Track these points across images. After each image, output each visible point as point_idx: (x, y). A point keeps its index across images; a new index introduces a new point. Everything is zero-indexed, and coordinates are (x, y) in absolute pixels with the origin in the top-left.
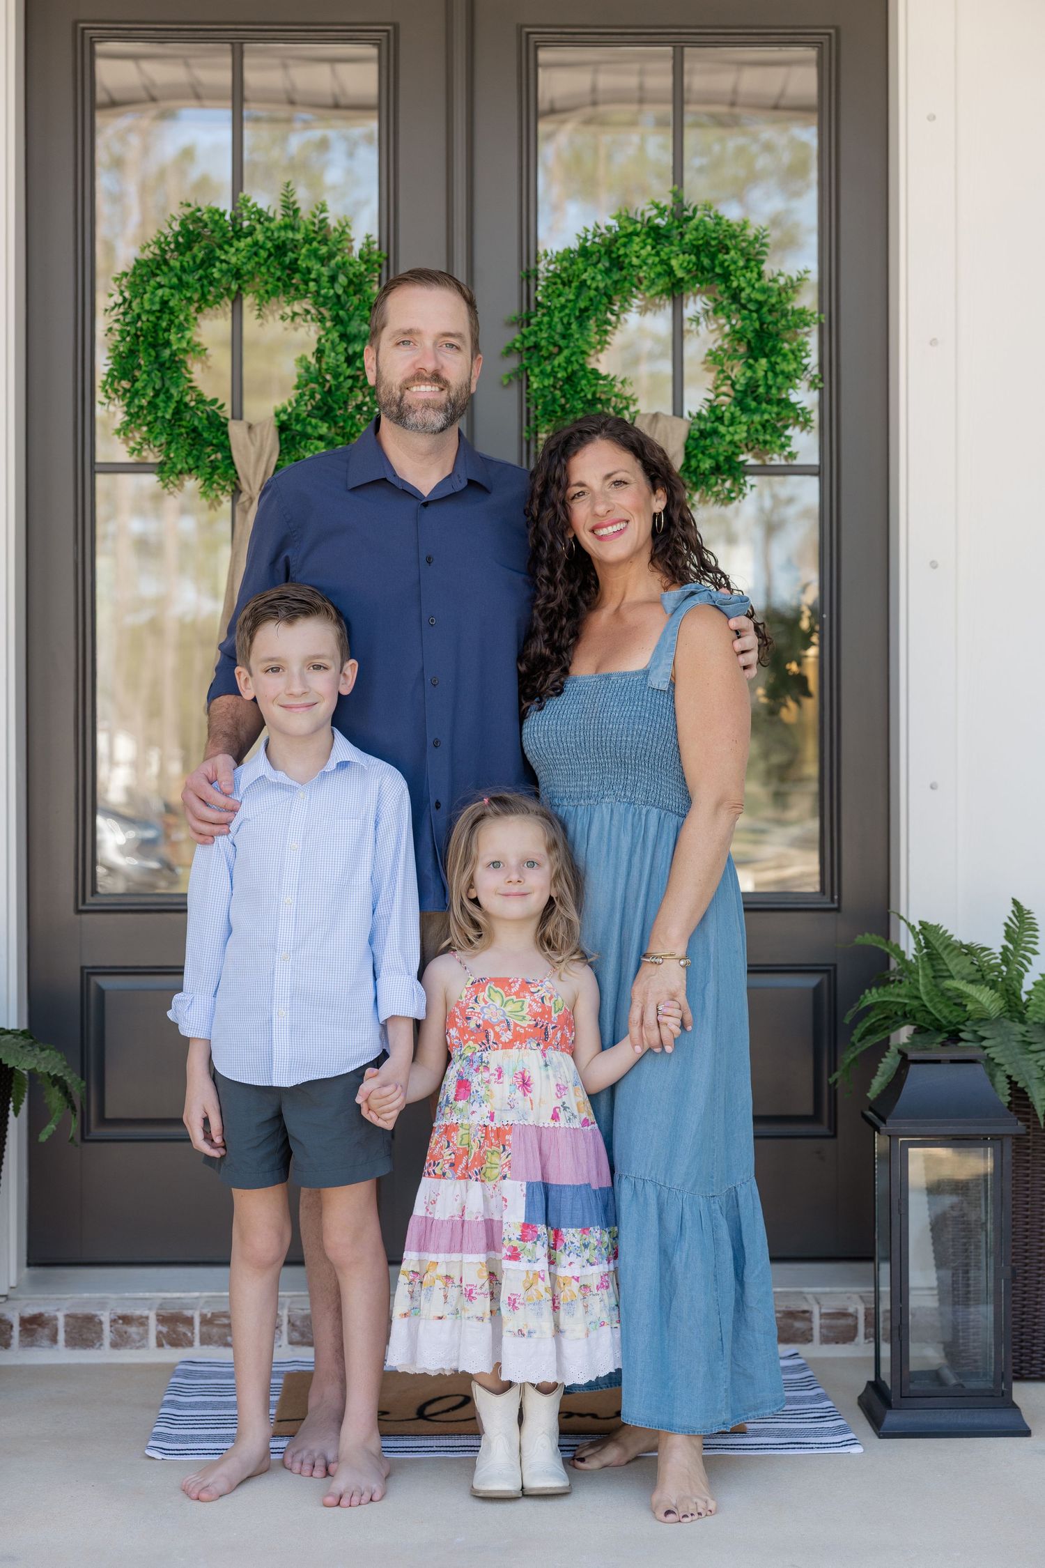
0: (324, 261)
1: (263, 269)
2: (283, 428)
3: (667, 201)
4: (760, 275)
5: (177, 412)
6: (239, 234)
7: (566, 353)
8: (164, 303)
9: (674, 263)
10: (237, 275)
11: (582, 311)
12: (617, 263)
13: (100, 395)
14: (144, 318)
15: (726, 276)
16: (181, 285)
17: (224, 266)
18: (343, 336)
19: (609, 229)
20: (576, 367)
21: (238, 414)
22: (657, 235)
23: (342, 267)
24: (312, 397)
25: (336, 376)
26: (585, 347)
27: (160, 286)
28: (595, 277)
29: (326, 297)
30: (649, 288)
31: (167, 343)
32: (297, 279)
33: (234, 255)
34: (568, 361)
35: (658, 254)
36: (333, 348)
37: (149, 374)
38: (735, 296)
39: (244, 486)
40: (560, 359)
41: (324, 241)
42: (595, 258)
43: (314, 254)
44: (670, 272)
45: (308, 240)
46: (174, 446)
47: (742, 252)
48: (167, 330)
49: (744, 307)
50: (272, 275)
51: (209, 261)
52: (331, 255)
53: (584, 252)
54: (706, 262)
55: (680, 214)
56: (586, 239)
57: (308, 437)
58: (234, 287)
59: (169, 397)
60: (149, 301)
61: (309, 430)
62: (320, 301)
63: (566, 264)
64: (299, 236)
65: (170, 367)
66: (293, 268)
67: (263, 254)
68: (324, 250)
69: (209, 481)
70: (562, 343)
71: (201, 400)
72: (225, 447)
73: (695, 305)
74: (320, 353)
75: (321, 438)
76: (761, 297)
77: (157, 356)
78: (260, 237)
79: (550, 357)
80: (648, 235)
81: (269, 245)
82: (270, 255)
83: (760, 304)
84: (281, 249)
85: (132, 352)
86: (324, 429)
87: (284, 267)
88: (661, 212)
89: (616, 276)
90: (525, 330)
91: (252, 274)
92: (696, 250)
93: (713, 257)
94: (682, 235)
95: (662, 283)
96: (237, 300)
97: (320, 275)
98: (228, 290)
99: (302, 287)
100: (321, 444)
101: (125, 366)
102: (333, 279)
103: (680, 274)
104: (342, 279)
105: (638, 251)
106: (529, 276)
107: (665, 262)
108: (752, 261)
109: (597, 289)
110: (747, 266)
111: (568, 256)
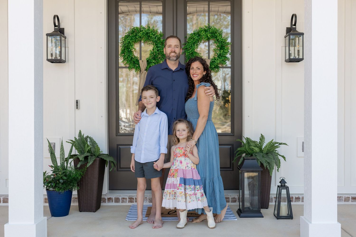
0: (154, 35)
1: (144, 37)
2: (148, 61)
3: (207, 25)
4: (222, 37)
5: (131, 59)
6: (141, 31)
7: (191, 49)
8: (129, 42)
9: (208, 35)
10: (140, 37)
11: (194, 43)
12: (199, 35)
13: (119, 56)
14: (126, 44)
15: (216, 37)
16: (132, 39)
17: (138, 36)
18: (157, 47)
19: (198, 30)
20: (193, 51)
21: (141, 59)
22: (206, 31)
23: (157, 36)
24: (152, 56)
25: (156, 53)
26: (194, 48)
27: (129, 39)
28: (196, 37)
29: (154, 41)
30: (204, 39)
31: (130, 48)
32: (150, 38)
33: (140, 34)
34: (192, 51)
35: (206, 34)
36: (155, 49)
37: (127, 53)
38: (218, 40)
39: (142, 70)
40: (191, 50)
41: (154, 32)
42: (196, 35)
43: (152, 34)
44: (208, 37)
45: (151, 32)
46: (131, 64)
47: (219, 33)
48: (130, 46)
49: (219, 42)
50: (146, 37)
51: (136, 35)
52: (155, 34)
53: (194, 34)
54: (213, 35)
55: (209, 27)
56: (194, 32)
57: (151, 62)
58: (140, 39)
59: (130, 56)
60: (127, 41)
61: (152, 61)
62: (153, 42)
63: (191, 35)
64: (150, 31)
65: (130, 52)
66: (149, 36)
67: (144, 34)
68: (154, 33)
69: (136, 69)
70: (191, 48)
71: (135, 57)
72: (139, 64)
73: (211, 42)
74: (153, 49)
75: (153, 63)
76: (222, 40)
77: (128, 50)
78: (144, 32)
79: (189, 50)
80: (204, 31)
81: (145, 33)
82: (146, 34)
83: (222, 42)
84: (147, 33)
85: (124, 50)
86: (154, 61)
87: (148, 36)
88: (206, 27)
89: (199, 37)
90: (185, 46)
91: (143, 37)
92: (212, 33)
93: (214, 34)
94: (209, 31)
95: (206, 38)
96: (141, 41)
97: (153, 37)
98: (139, 40)
99: (150, 39)
100: (154, 64)
101: (123, 52)
102: (155, 38)
103: (209, 37)
104: (157, 38)
105: (203, 33)
106: (186, 37)
107: (207, 35)
108: (220, 34)
109: (196, 39)
110: (219, 36)
111: (192, 34)
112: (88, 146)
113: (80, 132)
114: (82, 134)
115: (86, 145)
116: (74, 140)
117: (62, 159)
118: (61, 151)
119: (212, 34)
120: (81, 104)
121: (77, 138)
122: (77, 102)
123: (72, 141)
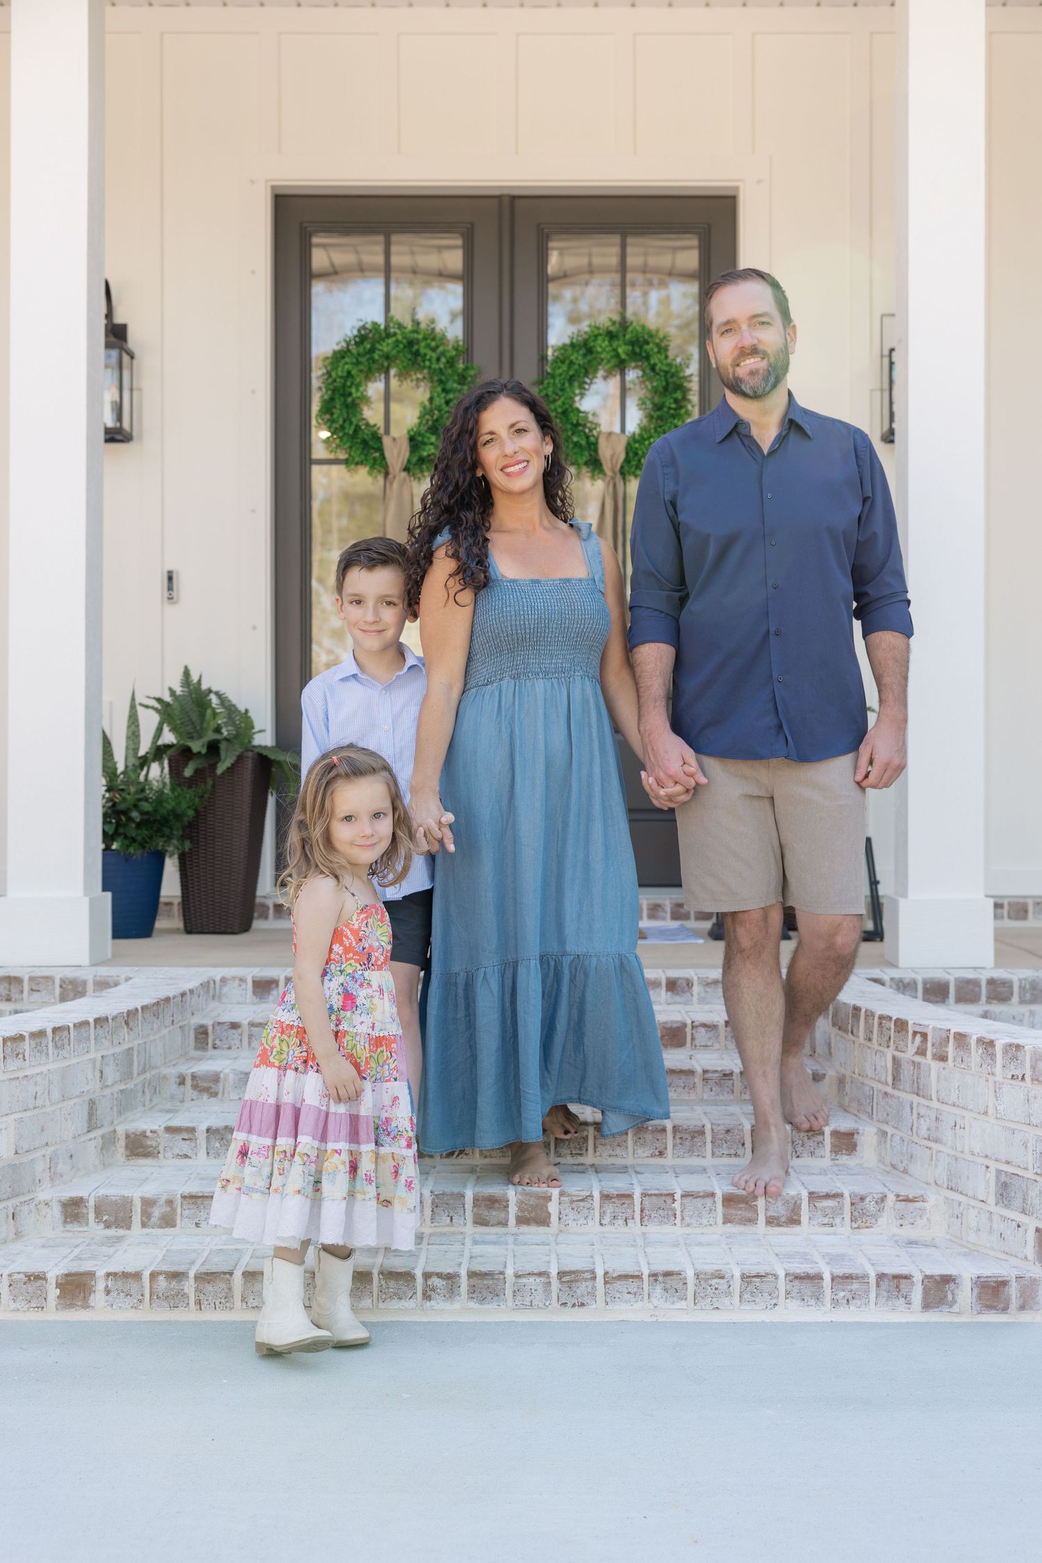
0: (434, 350)
1: (401, 354)
2: (412, 439)
3: (616, 318)
4: (666, 357)
5: (356, 431)
6: (388, 336)
7: (562, 399)
8: (349, 373)
9: (620, 350)
10: (387, 357)
11: (572, 377)
12: (590, 351)
13: (314, 422)
14: (338, 380)
15: (648, 358)
16: (358, 363)
17: (381, 353)
18: (444, 390)
19: (586, 333)
20: (567, 406)
21: (387, 432)
22: (611, 336)
23: (443, 354)
24: (427, 423)
25: (440, 410)
26: (572, 396)
27: (346, 363)
28: (578, 358)
29: (435, 370)
30: (606, 364)
31: (350, 394)
32: (419, 359)
33: (386, 346)
34: (564, 403)
35: (611, 346)
36: (438, 396)
37: (341, 410)
38: (653, 368)
39: (391, 470)
40: (559, 403)
41: (433, 339)
42: (578, 348)
43: (428, 346)
44: (618, 356)
45: (425, 339)
46: (354, 449)
47: (658, 345)
48: (350, 387)
49: (658, 374)
50: (406, 357)
51: (372, 350)
52: (437, 347)
53: (572, 345)
54: (637, 350)
55: (624, 324)
56: (573, 338)
57: (424, 444)
58: (386, 364)
59: (351, 423)
60: (341, 372)
61: (426, 440)
62: (432, 373)
63: (563, 351)
64: (420, 337)
65: (352, 407)
66: (417, 354)
67: (401, 346)
68: (433, 344)
69: (372, 468)
70: (560, 393)
71: (367, 425)
72: (380, 449)
73: (632, 375)
74: (431, 400)
75: (432, 444)
76: (666, 368)
77: (345, 401)
78: (400, 337)
79: (555, 401)
80: (606, 335)
81: (404, 341)
82: (405, 347)
83: (667, 372)
84: (411, 343)
85: (332, 399)
86: (433, 439)
87: (413, 354)
88: (614, 323)
89: (589, 357)
90: (541, 387)
91: (396, 357)
92: (632, 343)
93: (641, 347)
94: (624, 336)
95: (614, 361)
96: (387, 372)
97: (431, 357)
98: (383, 366)
99: (422, 364)
100: (431, 447)
101: (327, 408)
102: (438, 360)
103: (623, 356)
104: (443, 360)
105: (602, 344)
106: (543, 358)
107: (615, 350)
108: (662, 349)
109: (579, 365)
110: (659, 352)
111: (564, 347)
112: (215, 715)
113: (187, 673)
114: (195, 678)
115: (209, 711)
116: (167, 698)
117: (131, 751)
118: (129, 727)
119: (633, 346)
120: (184, 584)
121: (179, 690)
122: (170, 579)
123: (159, 700)
